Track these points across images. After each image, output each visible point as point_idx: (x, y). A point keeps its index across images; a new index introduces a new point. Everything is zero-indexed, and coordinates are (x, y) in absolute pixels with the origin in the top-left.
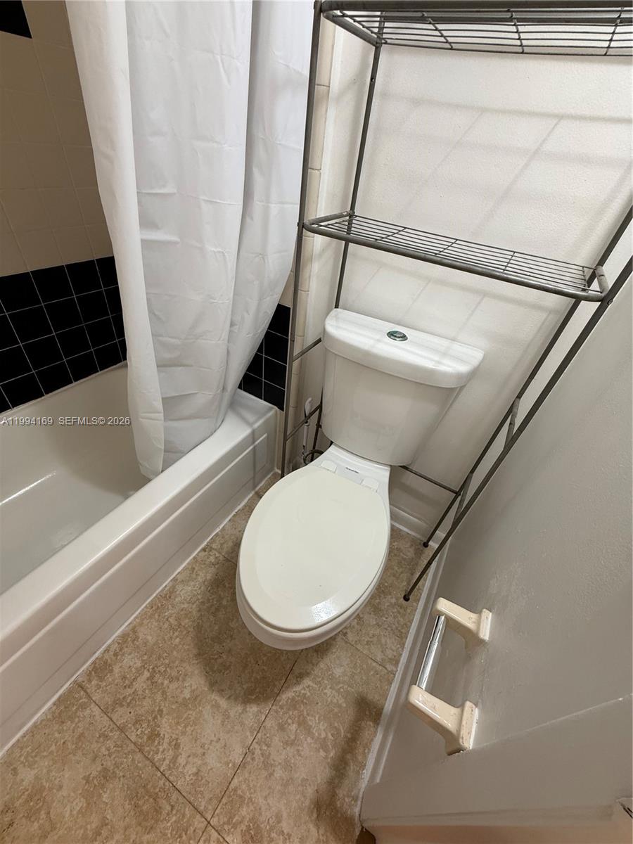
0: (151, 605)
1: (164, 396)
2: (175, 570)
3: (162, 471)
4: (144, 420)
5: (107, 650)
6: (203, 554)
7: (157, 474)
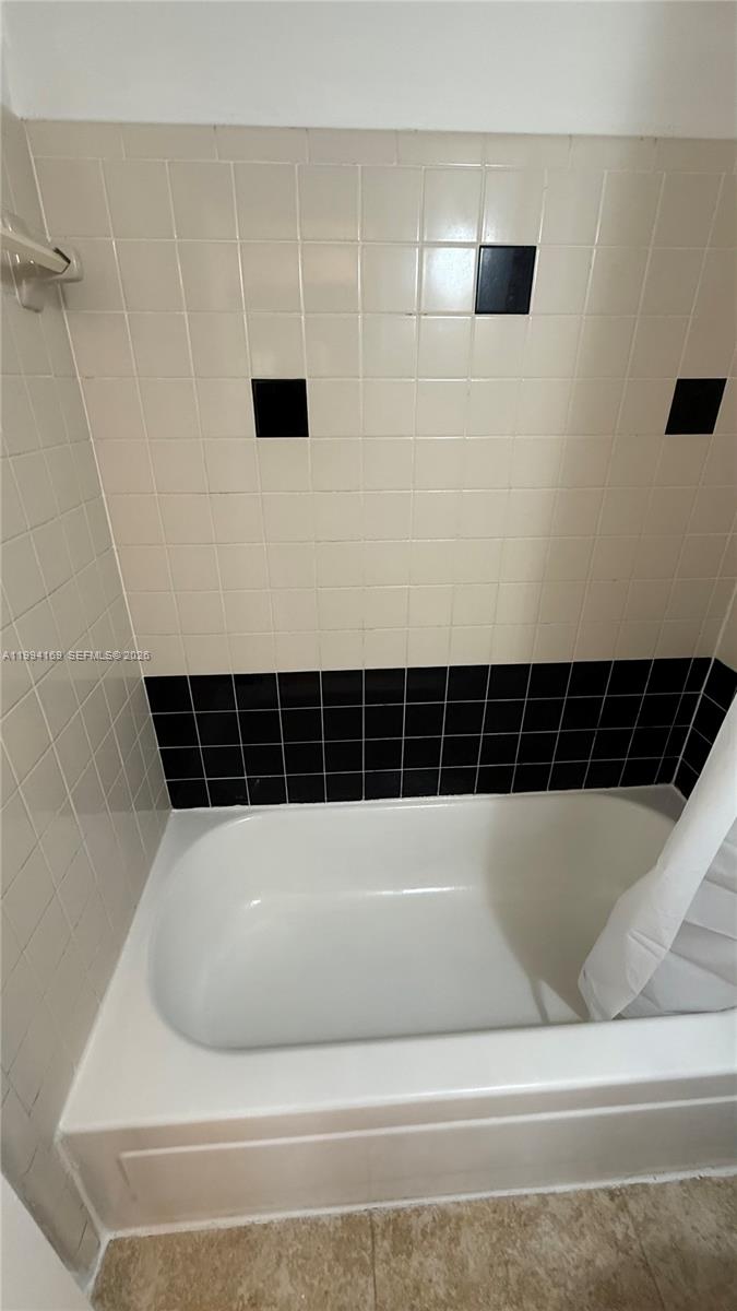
0: (496, 1205)
1: (689, 920)
2: (552, 1183)
3: (619, 1017)
4: (633, 940)
5: (418, 1211)
6: (605, 1200)
7: (606, 1018)
